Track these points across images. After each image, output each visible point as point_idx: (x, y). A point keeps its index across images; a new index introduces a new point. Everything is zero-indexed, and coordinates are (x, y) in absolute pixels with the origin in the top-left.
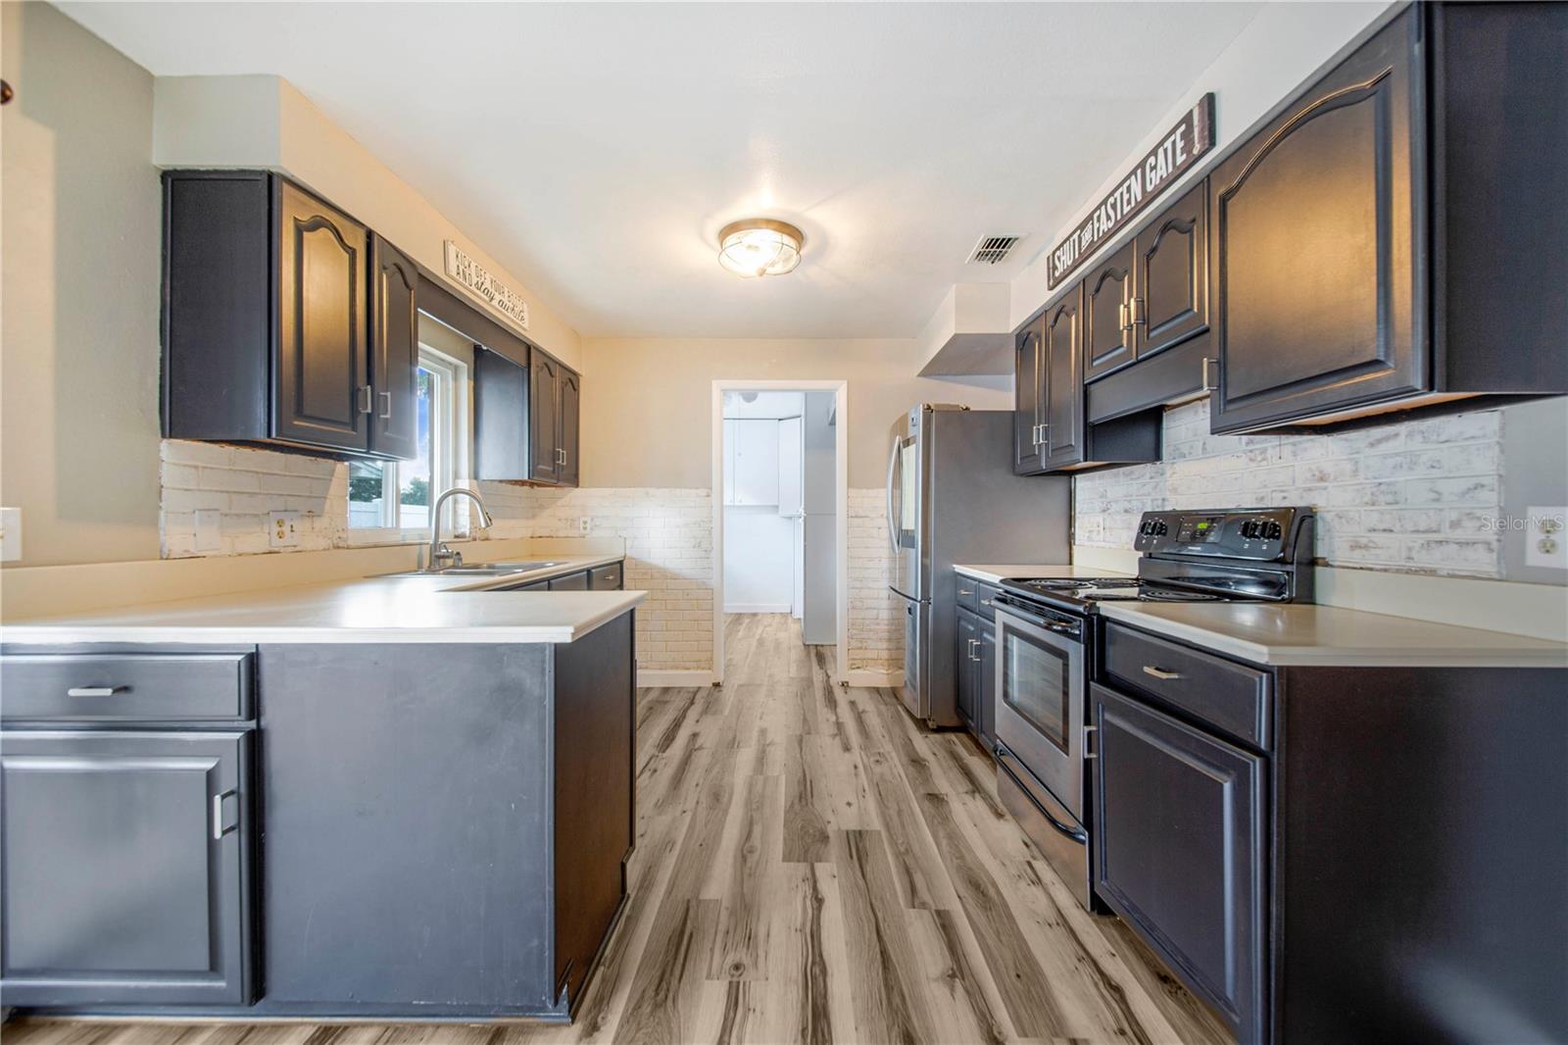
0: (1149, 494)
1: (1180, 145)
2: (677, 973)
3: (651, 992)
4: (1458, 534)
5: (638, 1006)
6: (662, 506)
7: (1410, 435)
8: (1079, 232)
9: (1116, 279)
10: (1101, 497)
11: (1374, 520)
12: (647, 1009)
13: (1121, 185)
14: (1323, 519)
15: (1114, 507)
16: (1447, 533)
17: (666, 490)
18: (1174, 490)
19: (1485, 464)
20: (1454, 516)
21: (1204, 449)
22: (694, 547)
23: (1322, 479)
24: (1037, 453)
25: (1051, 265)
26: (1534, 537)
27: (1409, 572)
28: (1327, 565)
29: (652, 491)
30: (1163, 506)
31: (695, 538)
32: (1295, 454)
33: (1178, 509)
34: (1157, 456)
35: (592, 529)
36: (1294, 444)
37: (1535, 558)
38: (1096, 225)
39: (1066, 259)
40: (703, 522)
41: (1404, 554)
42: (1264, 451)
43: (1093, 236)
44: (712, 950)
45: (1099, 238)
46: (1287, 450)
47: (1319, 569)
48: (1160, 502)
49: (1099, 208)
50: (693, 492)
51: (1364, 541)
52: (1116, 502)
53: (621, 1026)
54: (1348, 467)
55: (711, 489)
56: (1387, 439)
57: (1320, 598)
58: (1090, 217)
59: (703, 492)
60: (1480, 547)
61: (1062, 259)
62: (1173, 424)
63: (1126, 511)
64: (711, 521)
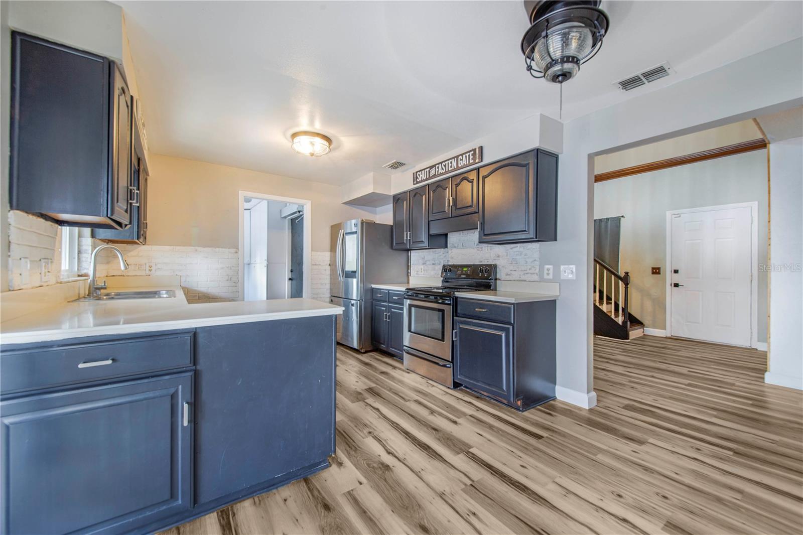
0: (442, 259)
1: (471, 157)
2: (351, 441)
3: (348, 449)
4: (530, 271)
5: (349, 454)
6: (207, 257)
7: (520, 247)
8: (429, 169)
9: (443, 189)
10: (423, 259)
11: (511, 268)
12: (353, 453)
13: (448, 160)
14: (499, 268)
15: (428, 263)
16: (528, 271)
17: (210, 249)
18: (452, 258)
19: (536, 255)
20: (530, 267)
21: (463, 245)
22: (227, 280)
23: (498, 257)
24: (405, 242)
25: (415, 176)
26: (546, 272)
27: (520, 281)
28: (500, 280)
29: (199, 249)
30: (448, 263)
31: (228, 275)
32: (491, 249)
33: (455, 264)
34: (446, 247)
35: (155, 271)
36: (491, 247)
37: (546, 277)
38: (437, 170)
39: (422, 176)
40: (233, 267)
41: (519, 276)
42: (482, 248)
43: (435, 172)
44: (356, 432)
45: (438, 174)
46: (489, 248)
47: (498, 281)
48: (446, 262)
49: (439, 164)
50: (227, 250)
51: (509, 273)
52: (429, 261)
53: (350, 459)
54: (505, 254)
55: (238, 249)
56: (515, 247)
57: (498, 289)
58: (434, 166)
59: (233, 250)
60: (535, 274)
61: (421, 176)
62: (451, 237)
63: (433, 264)
64: (238, 266)
